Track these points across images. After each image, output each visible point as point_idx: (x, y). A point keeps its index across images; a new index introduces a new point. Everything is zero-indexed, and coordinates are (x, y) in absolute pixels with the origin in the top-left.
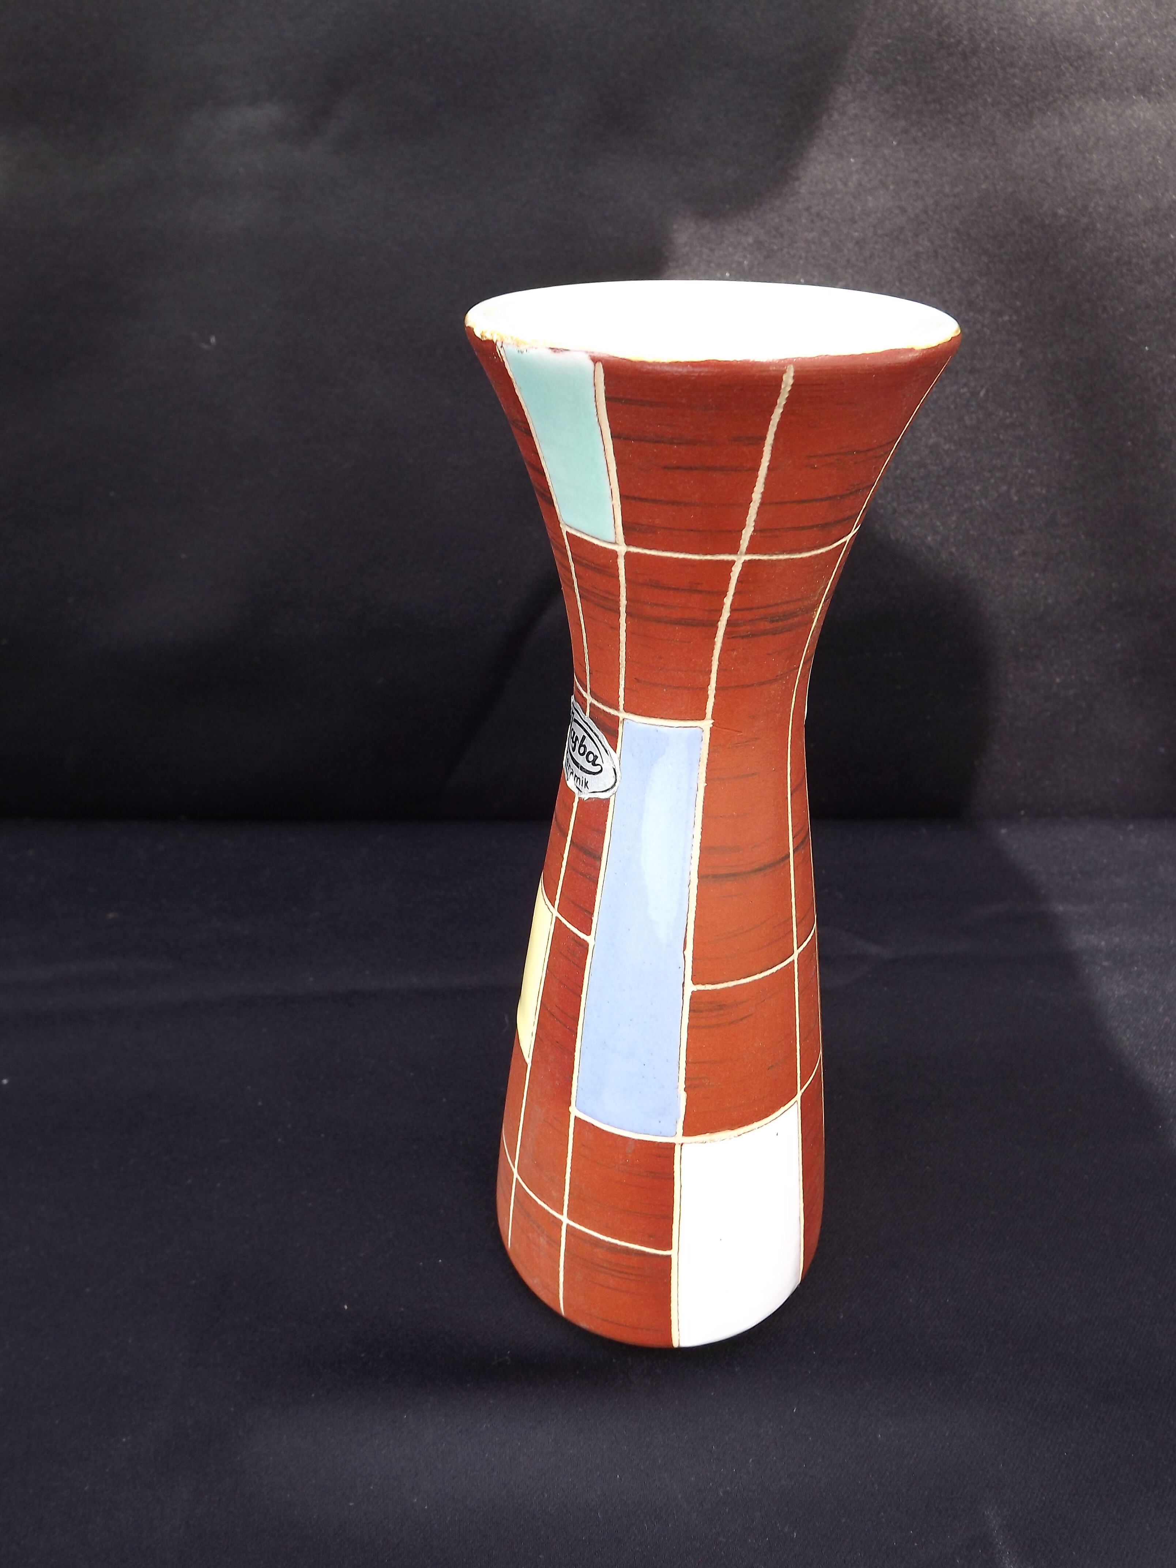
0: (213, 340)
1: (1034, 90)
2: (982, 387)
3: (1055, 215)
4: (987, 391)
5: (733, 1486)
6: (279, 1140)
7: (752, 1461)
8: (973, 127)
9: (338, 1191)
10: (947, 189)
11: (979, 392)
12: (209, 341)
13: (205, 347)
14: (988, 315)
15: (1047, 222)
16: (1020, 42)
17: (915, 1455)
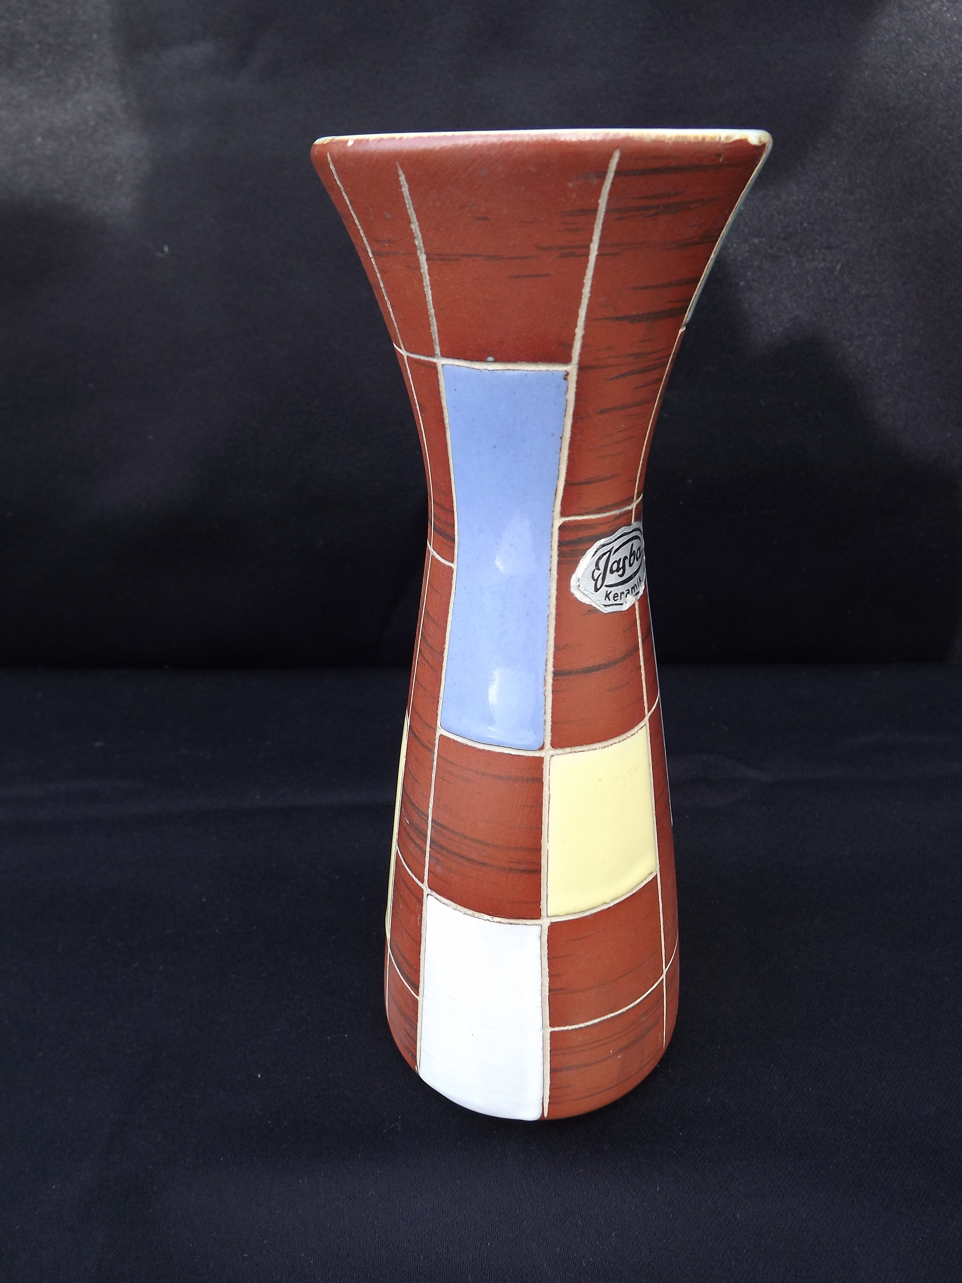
0: (166, 249)
6: (217, 931)
7: (615, 1235)
9: (264, 974)
13: (160, 255)
17: (772, 1235)
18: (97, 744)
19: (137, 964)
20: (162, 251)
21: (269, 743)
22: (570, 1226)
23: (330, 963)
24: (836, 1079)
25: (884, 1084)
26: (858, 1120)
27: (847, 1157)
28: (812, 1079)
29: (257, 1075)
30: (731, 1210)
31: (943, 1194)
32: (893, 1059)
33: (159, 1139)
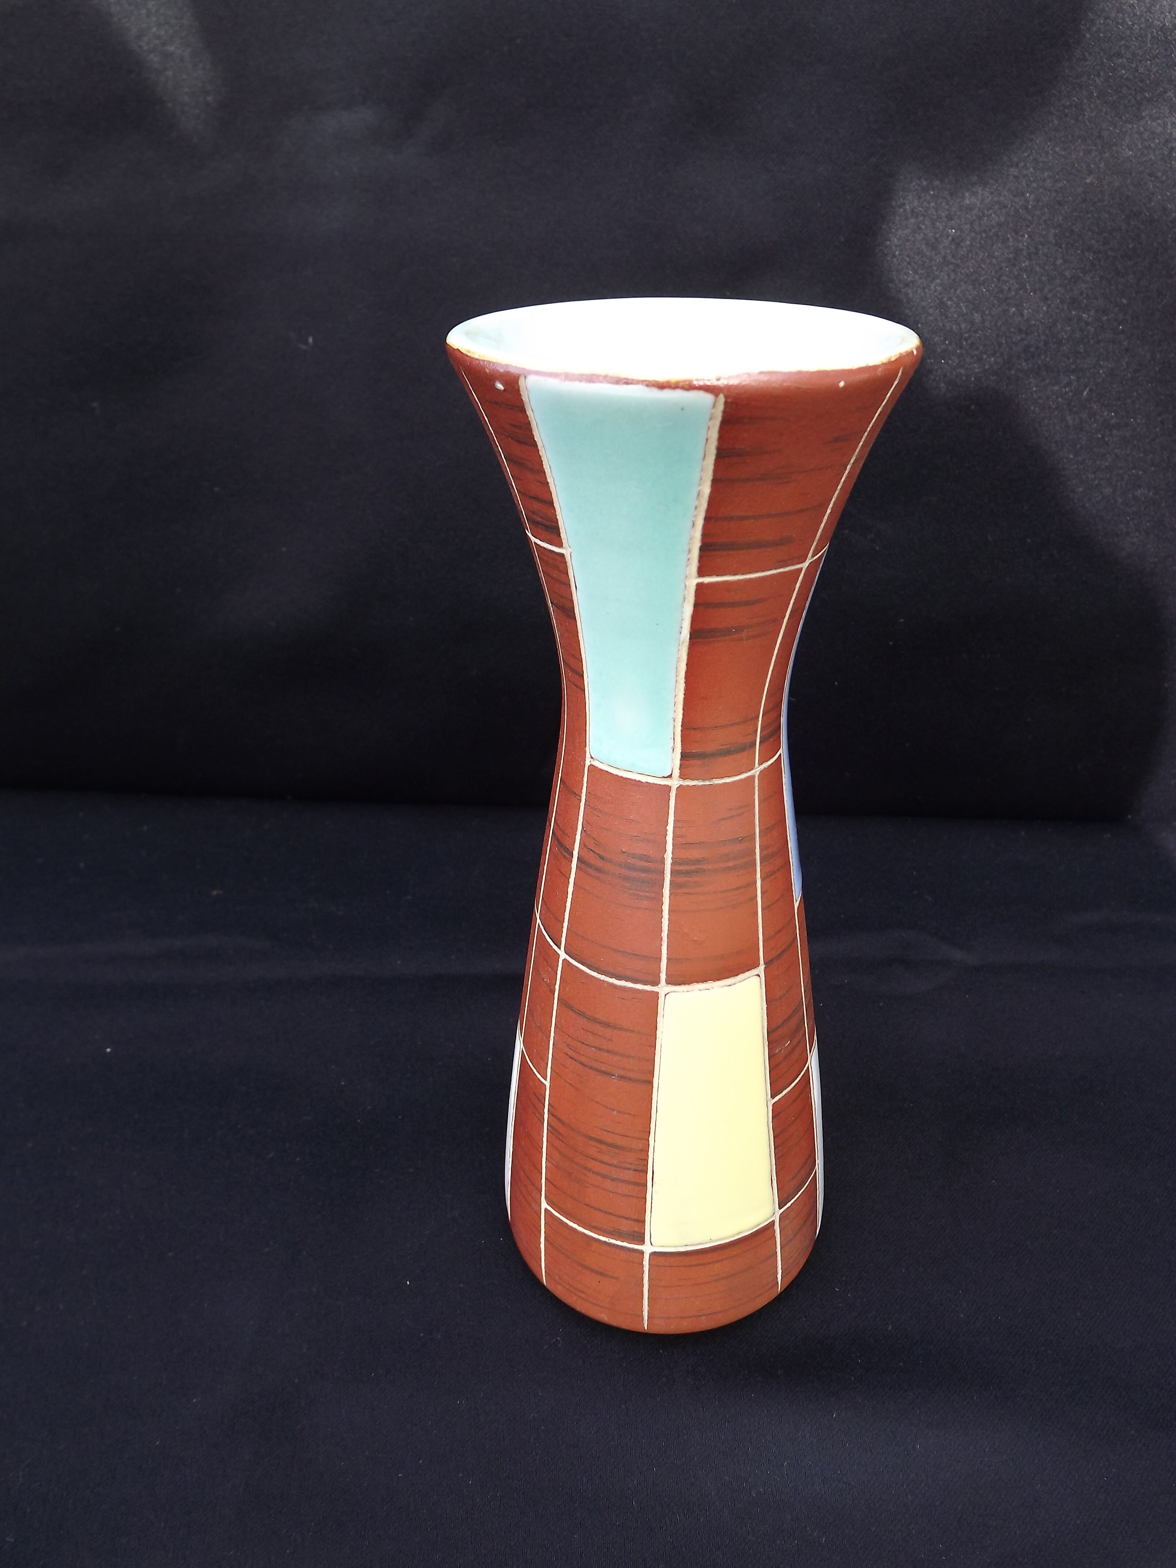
0: (311, 340)
1: (1142, 81)
2: (1086, 387)
3: (1164, 209)
4: (1091, 390)
5: (766, 1488)
6: (359, 1121)
8: (1077, 120)
10: (1048, 183)
11: (1082, 393)
12: (308, 341)
13: (304, 347)
14: (1093, 312)
15: (1156, 217)
16: (1128, 32)
17: (953, 1468)
18: (215, 893)
19: (271, 1155)
20: (306, 343)
21: (409, 897)
22: (740, 1454)
23: (484, 1158)
24: (1027, 1308)
25: (1079, 1314)
26: (1049, 1351)
27: (1035, 1389)
28: (1002, 1307)
29: (405, 1282)
30: (911, 1439)
31: (1133, 1432)
32: (1091, 1287)
33: (304, 1350)
